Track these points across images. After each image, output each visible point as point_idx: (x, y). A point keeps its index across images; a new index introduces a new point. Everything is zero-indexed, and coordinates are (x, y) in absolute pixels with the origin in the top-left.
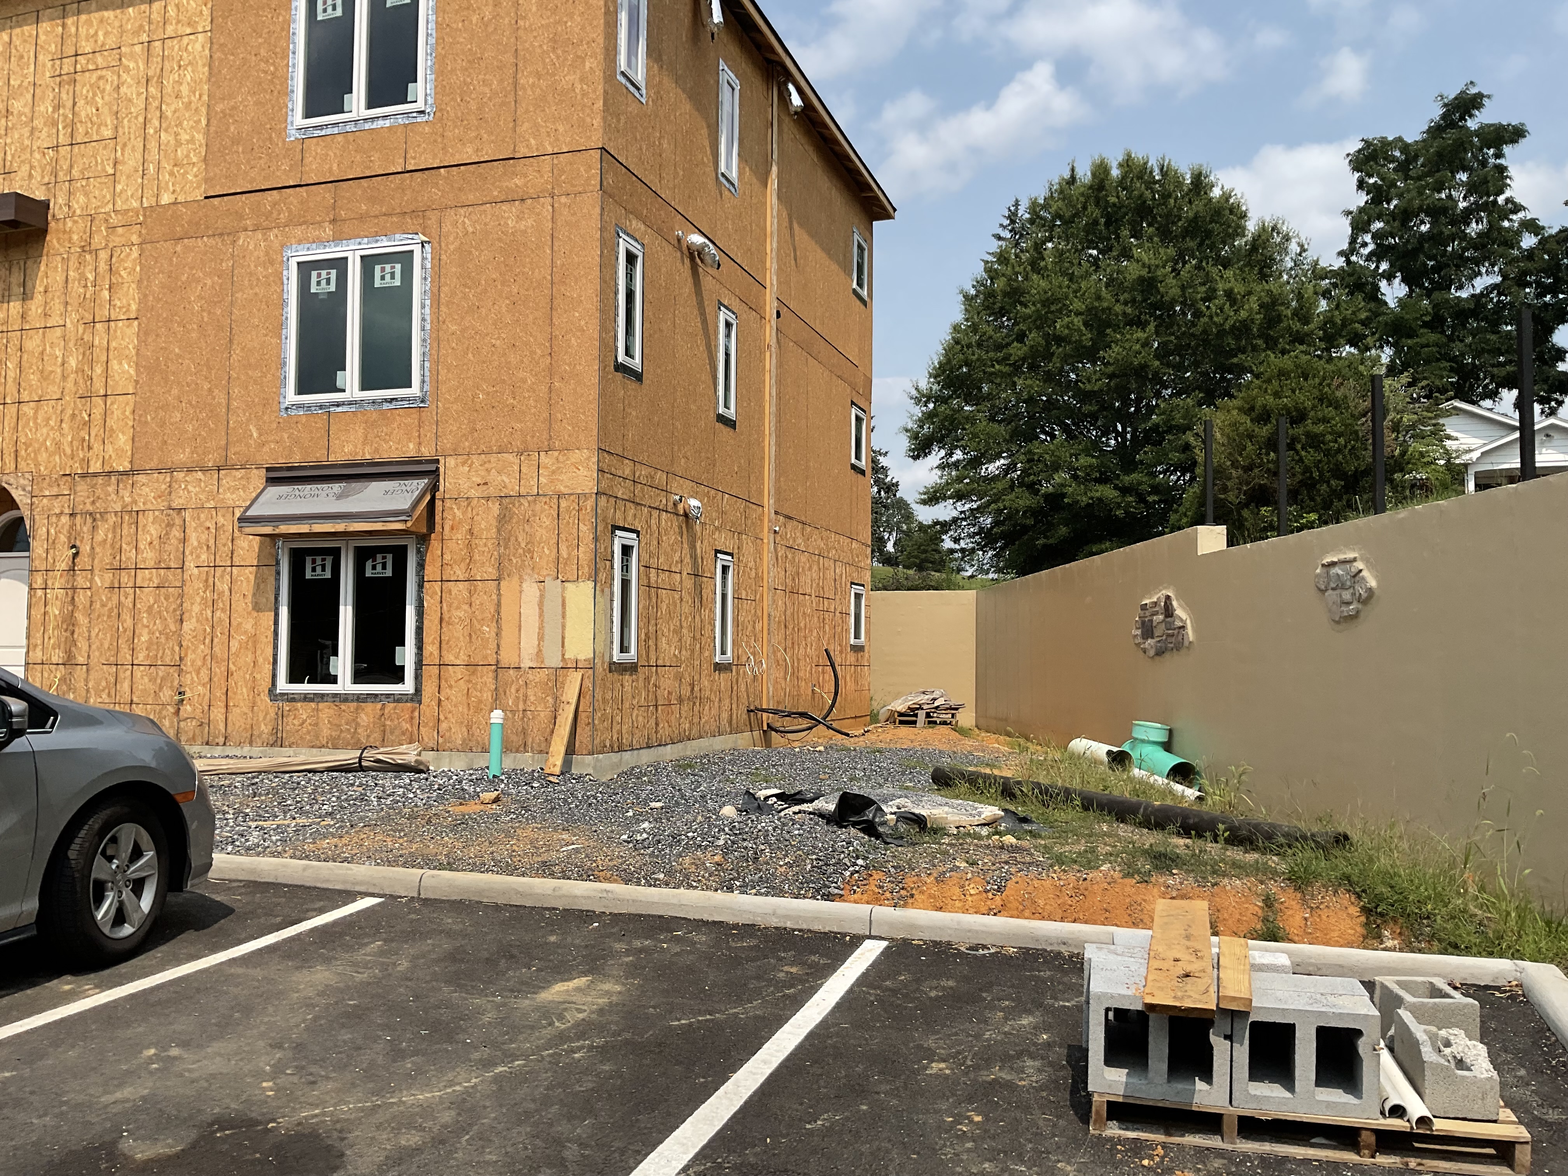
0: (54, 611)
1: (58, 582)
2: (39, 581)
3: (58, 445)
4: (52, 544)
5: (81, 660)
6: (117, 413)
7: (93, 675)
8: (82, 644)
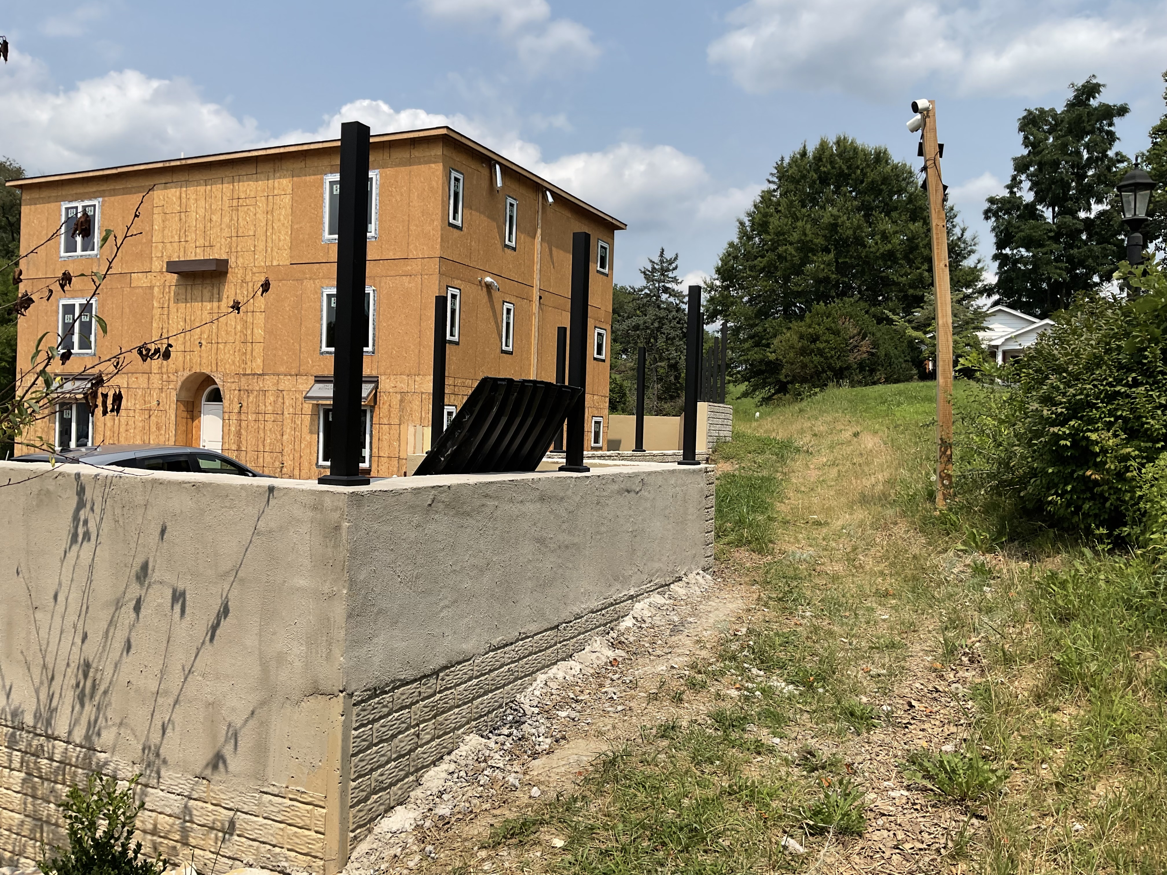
0: (233, 429)
1: (234, 417)
2: (226, 417)
3: (234, 362)
4: (231, 402)
5: (243, 449)
6: (257, 350)
7: (248, 455)
8: (244, 442)
